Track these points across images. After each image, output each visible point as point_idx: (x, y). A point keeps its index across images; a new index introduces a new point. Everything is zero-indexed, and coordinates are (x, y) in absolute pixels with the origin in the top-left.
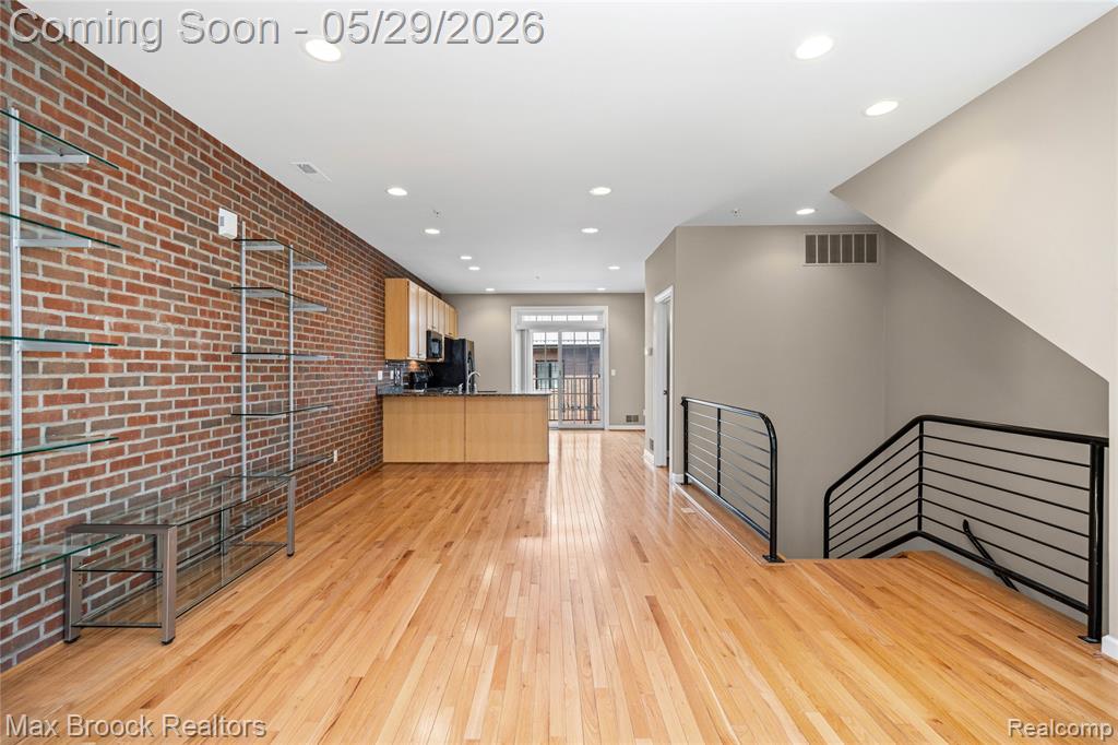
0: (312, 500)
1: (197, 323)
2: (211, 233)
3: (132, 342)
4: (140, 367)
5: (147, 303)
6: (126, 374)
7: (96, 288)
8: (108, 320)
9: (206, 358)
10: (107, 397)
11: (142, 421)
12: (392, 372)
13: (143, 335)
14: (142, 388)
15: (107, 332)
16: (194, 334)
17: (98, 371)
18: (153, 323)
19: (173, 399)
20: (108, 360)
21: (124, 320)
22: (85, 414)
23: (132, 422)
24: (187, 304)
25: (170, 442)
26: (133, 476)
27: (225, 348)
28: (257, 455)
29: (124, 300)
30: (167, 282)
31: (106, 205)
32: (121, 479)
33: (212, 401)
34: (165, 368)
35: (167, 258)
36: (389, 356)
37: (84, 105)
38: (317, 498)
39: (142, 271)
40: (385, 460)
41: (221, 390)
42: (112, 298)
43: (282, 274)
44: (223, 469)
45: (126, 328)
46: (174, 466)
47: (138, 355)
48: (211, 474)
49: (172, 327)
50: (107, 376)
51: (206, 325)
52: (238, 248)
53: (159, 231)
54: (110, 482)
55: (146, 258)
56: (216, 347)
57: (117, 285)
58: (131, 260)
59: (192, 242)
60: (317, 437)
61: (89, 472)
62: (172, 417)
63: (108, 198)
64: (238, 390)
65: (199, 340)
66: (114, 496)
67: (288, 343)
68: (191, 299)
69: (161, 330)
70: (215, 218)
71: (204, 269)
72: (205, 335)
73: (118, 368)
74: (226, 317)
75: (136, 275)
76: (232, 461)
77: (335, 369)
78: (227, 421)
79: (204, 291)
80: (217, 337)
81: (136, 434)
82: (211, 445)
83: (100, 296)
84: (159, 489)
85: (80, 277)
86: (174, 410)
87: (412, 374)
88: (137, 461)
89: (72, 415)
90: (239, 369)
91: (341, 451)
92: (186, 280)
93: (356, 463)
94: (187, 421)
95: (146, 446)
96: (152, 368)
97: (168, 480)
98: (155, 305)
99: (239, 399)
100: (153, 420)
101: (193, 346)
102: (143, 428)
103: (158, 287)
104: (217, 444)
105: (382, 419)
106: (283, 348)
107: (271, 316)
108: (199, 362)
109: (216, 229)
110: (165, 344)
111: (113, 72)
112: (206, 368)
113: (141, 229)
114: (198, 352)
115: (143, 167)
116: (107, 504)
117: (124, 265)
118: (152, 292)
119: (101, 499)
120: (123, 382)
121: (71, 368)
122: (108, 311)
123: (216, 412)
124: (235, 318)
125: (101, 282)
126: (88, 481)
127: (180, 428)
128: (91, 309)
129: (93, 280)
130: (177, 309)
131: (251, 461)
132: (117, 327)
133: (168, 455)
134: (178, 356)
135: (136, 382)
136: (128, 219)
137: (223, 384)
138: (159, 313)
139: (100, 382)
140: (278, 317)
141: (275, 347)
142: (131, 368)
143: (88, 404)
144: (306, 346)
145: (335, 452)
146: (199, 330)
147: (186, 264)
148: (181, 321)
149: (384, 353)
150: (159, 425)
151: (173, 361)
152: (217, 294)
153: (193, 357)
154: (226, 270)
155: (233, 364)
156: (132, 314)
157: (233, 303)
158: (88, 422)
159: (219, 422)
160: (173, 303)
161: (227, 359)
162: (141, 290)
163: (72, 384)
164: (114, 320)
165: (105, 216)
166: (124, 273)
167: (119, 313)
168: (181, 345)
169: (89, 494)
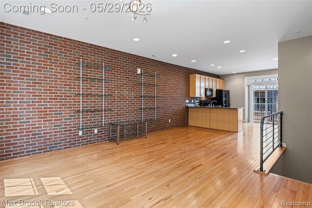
0: (162, 130)
1: (132, 91)
2: (135, 74)
3: (120, 95)
4: (122, 99)
5: (123, 88)
6: (119, 100)
7: (114, 87)
8: (116, 92)
9: (134, 97)
10: (116, 104)
11: (122, 108)
12: (193, 101)
13: (122, 94)
14: (122, 103)
15: (116, 93)
16: (132, 93)
17: (115, 100)
18: (124, 92)
19: (127, 105)
20: (116, 98)
21: (119, 91)
22: (113, 106)
23: (120, 108)
24: (130, 88)
25: (127, 112)
26: (120, 117)
27: (138, 95)
28: (146, 117)
29: (119, 88)
30: (126, 84)
31: (116, 73)
32: (118, 118)
33: (135, 106)
34: (126, 99)
35: (127, 80)
36: (191, 96)
37: (113, 58)
38: (163, 130)
39: (122, 83)
40: (189, 125)
41: (138, 104)
42: (117, 88)
43: (153, 79)
44: (138, 119)
45: (119, 93)
46: (127, 117)
47: (121, 97)
48: (135, 120)
49: (127, 92)
50: (116, 101)
51: (134, 91)
52: (142, 75)
53: (125, 75)
54: (116, 118)
55: (123, 81)
56: (136, 95)
57: (118, 86)
58: (120, 81)
59: (132, 76)
60: (164, 116)
61: (113, 116)
62: (127, 108)
63: (116, 72)
64: (142, 104)
65: (133, 94)
66: (117, 120)
67: (155, 94)
68: (131, 87)
69: (126, 93)
70: (136, 70)
71: (134, 81)
72: (134, 93)
73: (118, 99)
74: (139, 89)
75: (121, 84)
76: (140, 118)
77: (169, 100)
78: (139, 110)
79: (134, 85)
80: (137, 93)
81: (121, 111)
82: (135, 114)
83: (115, 88)
84: (125, 121)
85: (112, 85)
86: (128, 107)
87: (201, 101)
88: (121, 115)
89: (111, 107)
90: (142, 99)
91: (172, 120)
92: (130, 83)
93: (178, 124)
94: (130, 109)
95: (122, 113)
96: (124, 99)
97: (126, 119)
98: (124, 88)
99: (142, 105)
100: (124, 108)
101: (131, 95)
102: (122, 109)
103: (125, 85)
104: (136, 114)
105: (188, 113)
106: (153, 95)
107: (150, 88)
108: (133, 98)
109: (137, 72)
110: (126, 95)
111: (117, 51)
112: (134, 99)
113: (122, 76)
114: (133, 96)
115: (122, 65)
116: (116, 121)
117: (119, 82)
118: (124, 86)
119: (115, 120)
120: (119, 102)
121: (111, 99)
122: (116, 90)
123: (136, 108)
124: (140, 89)
125: (115, 86)
126: (113, 117)
127: (129, 110)
128: (114, 90)
129: (114, 85)
130: (128, 89)
131: (144, 119)
132: (118, 93)
133: (126, 115)
134: (128, 97)
135: (121, 102)
136: (120, 74)
137: (138, 102)
138: (125, 90)
139: (115, 102)
140: (152, 88)
141: (151, 95)
142: (120, 99)
143: (113, 105)
144: (160, 94)
145: (170, 120)
146: (133, 92)
147: (130, 80)
148: (129, 91)
149: (189, 95)
150: (125, 109)
151: (127, 98)
152: (137, 85)
153: (131, 97)
154: (139, 80)
155: (140, 99)
156: (120, 90)
157: (140, 86)
158: (113, 108)
159: (137, 110)
160: (127, 88)
161: (139, 97)
162: (122, 86)
163: (111, 102)
164: (117, 91)
165: (116, 75)
166: (119, 84)
167: (118, 90)
168: (129, 95)
169: (113, 119)
